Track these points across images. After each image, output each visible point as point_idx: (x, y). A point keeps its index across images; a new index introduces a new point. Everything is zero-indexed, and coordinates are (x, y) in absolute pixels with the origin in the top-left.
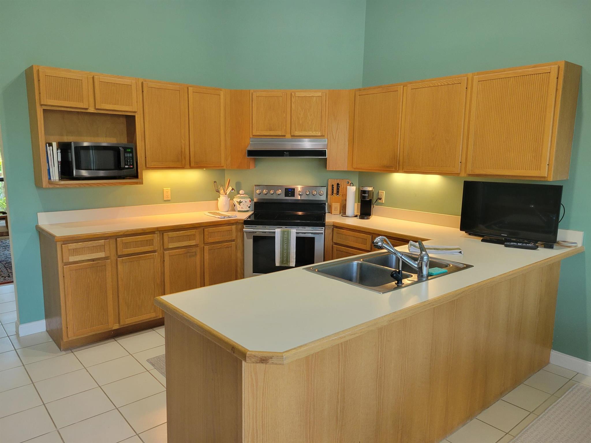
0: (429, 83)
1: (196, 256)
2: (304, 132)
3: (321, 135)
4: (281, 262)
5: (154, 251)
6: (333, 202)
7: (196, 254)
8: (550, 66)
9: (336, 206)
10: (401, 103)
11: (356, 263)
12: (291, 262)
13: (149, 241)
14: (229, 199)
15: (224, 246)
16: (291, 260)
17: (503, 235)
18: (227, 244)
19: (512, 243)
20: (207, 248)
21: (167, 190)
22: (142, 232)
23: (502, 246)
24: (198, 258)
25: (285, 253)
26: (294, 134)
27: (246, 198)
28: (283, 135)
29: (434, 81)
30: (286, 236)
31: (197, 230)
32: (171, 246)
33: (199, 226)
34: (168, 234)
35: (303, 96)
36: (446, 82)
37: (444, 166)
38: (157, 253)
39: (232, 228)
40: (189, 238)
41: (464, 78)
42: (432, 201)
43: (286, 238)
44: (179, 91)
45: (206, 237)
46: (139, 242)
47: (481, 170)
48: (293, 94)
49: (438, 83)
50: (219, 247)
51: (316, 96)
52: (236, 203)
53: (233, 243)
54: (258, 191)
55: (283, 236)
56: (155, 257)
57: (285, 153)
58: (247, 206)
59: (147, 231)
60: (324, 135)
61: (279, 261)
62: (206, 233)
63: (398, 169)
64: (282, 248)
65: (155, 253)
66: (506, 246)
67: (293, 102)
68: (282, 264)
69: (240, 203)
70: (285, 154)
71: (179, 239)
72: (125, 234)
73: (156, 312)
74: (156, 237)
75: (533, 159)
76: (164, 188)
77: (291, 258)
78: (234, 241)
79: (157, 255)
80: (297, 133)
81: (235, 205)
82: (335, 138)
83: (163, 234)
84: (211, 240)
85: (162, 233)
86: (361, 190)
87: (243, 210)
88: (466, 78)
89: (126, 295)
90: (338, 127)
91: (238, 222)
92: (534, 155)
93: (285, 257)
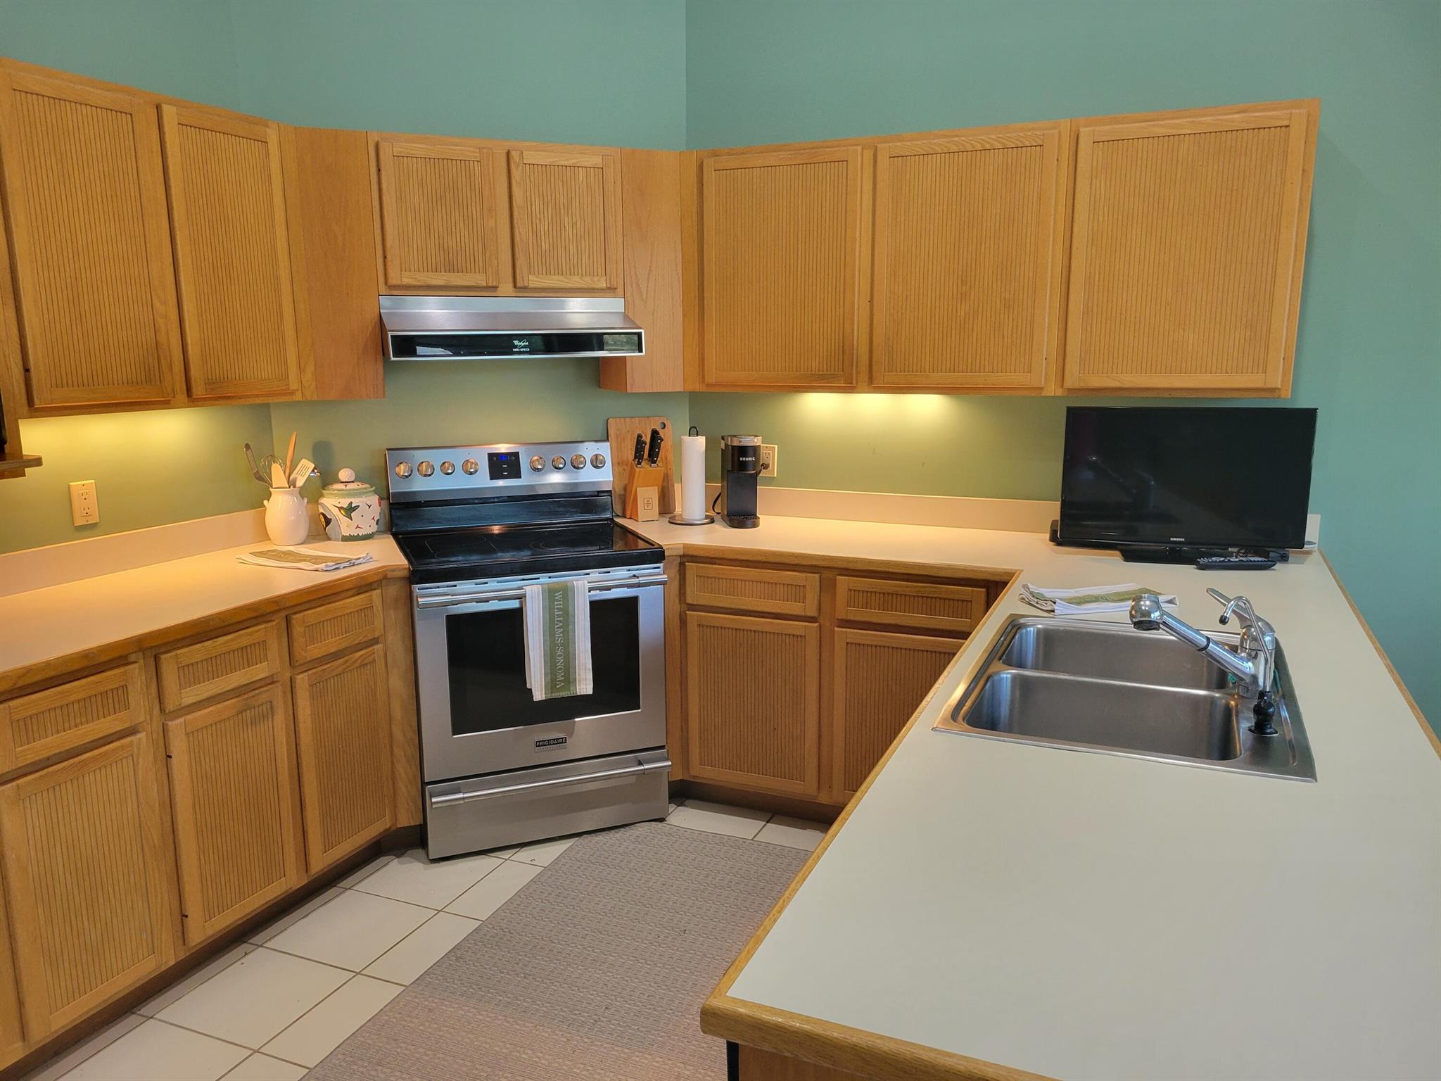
0: (947, 142)
1: (273, 716)
2: (556, 277)
3: (609, 286)
4: (549, 687)
5: (132, 731)
6: (637, 487)
7: (272, 707)
8: (1289, 111)
9: (647, 496)
10: (859, 195)
11: (1009, 676)
12: (580, 681)
13: (110, 695)
14: (306, 500)
15: (353, 664)
16: (579, 675)
17: (1175, 539)
18: (362, 655)
19: (1214, 559)
20: (302, 680)
21: (83, 487)
22: (85, 663)
23: (1189, 570)
24: (280, 718)
25: (560, 656)
26: (526, 284)
27: (366, 493)
28: (490, 284)
29: (963, 139)
30: (559, 604)
31: (270, 624)
32: (190, 696)
33: (276, 608)
34: (177, 655)
35: (548, 161)
36: (999, 142)
37: (1000, 370)
38: (142, 735)
39: (371, 600)
40: (247, 656)
41: (1051, 131)
42: (923, 464)
43: (559, 610)
44: (131, 115)
45: (299, 642)
46: (76, 706)
47: (1108, 377)
48: (513, 153)
49: (973, 142)
50: (339, 670)
51: (587, 164)
52: (336, 511)
53: (378, 650)
54: (402, 466)
55: (549, 605)
56: (138, 749)
57: (516, 342)
58: (373, 519)
59: (103, 659)
60: (615, 286)
61: (541, 685)
62: (298, 629)
63: (854, 382)
64: (548, 643)
65: (139, 736)
66: (1203, 567)
67: (516, 182)
68: (551, 693)
69: (349, 510)
70: (516, 347)
71: (215, 667)
72: (20, 683)
73: (156, 950)
74: (137, 675)
75: (1247, 346)
76: (71, 484)
77: (579, 669)
78: (377, 643)
79: (144, 740)
80: (534, 281)
81: (328, 521)
82: (645, 298)
83: (156, 658)
84: (316, 651)
85: (154, 653)
86: (733, 447)
87: (361, 532)
88: (1056, 132)
89: (42, 922)
90: (651, 262)
91: (389, 576)
92: (1248, 333)
93: (559, 669)
